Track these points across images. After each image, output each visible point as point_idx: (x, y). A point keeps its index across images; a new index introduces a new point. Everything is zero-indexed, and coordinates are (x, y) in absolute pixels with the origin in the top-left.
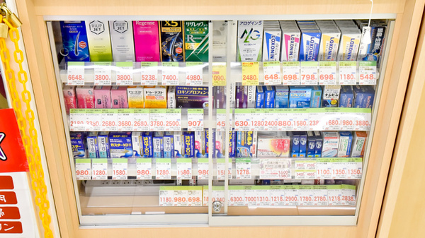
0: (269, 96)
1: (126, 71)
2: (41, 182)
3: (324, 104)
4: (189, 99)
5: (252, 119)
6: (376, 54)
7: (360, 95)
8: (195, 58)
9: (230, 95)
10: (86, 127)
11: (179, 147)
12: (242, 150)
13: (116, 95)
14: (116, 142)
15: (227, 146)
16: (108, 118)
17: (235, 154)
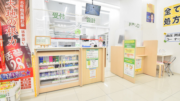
0: (67, 65)
1: (48, 63)
2: (35, 79)
3: (73, 66)
4: (57, 66)
5: (64, 68)
6: (77, 59)
7: (77, 64)
8: (57, 61)
9: (62, 65)
10: (42, 72)
11: (55, 74)
12: (64, 73)
13: (46, 67)
14: (46, 74)
15: (61, 73)
16: (45, 70)
17: (63, 74)
